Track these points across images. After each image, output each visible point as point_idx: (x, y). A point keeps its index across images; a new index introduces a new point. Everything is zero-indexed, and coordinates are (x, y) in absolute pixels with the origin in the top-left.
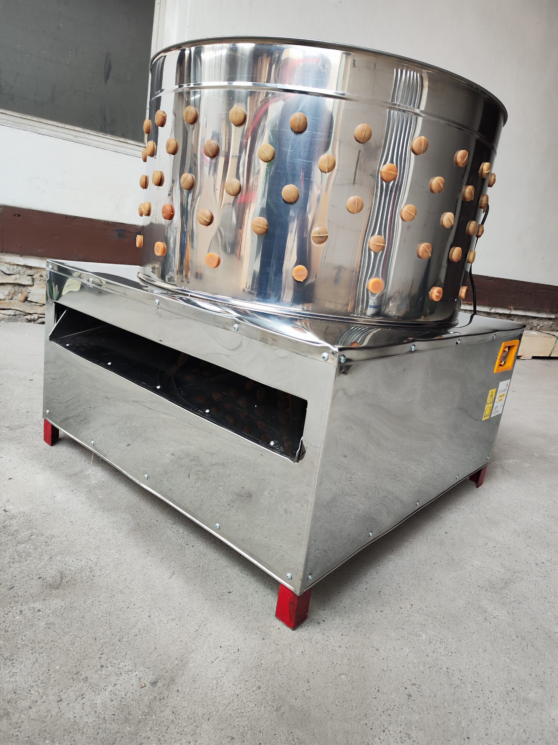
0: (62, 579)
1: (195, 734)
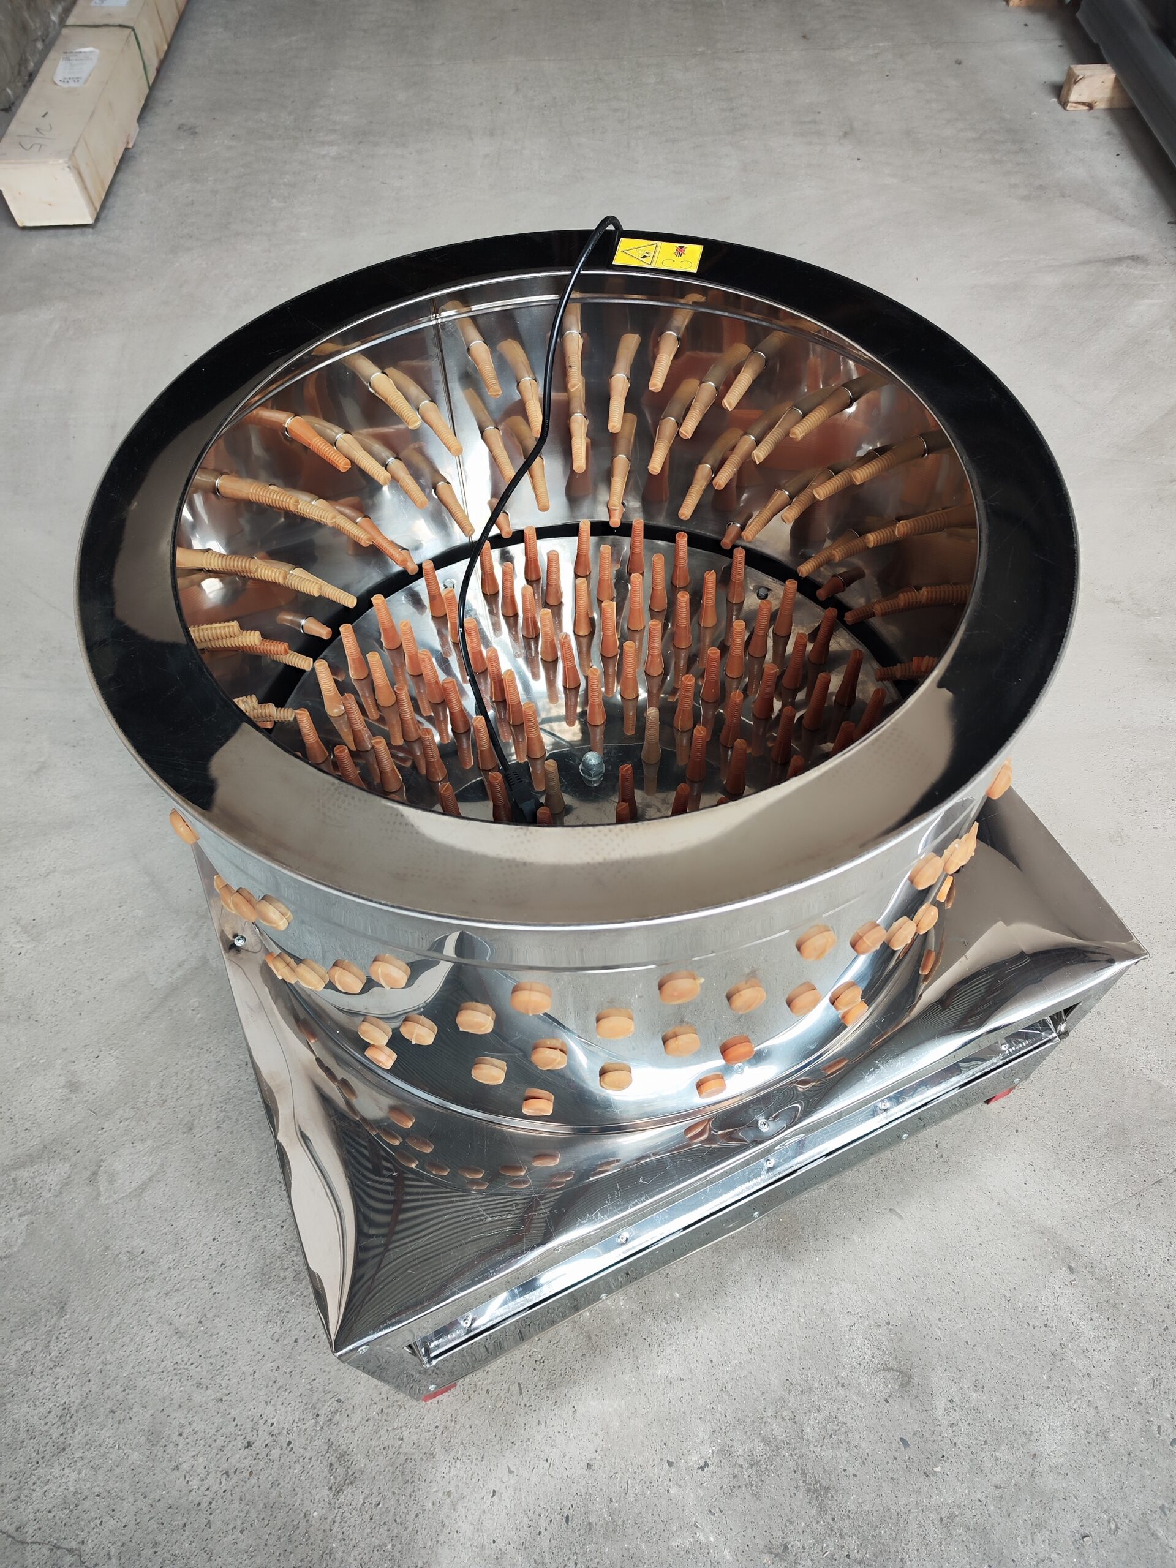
0: (892, 1369)
1: (1133, 1240)
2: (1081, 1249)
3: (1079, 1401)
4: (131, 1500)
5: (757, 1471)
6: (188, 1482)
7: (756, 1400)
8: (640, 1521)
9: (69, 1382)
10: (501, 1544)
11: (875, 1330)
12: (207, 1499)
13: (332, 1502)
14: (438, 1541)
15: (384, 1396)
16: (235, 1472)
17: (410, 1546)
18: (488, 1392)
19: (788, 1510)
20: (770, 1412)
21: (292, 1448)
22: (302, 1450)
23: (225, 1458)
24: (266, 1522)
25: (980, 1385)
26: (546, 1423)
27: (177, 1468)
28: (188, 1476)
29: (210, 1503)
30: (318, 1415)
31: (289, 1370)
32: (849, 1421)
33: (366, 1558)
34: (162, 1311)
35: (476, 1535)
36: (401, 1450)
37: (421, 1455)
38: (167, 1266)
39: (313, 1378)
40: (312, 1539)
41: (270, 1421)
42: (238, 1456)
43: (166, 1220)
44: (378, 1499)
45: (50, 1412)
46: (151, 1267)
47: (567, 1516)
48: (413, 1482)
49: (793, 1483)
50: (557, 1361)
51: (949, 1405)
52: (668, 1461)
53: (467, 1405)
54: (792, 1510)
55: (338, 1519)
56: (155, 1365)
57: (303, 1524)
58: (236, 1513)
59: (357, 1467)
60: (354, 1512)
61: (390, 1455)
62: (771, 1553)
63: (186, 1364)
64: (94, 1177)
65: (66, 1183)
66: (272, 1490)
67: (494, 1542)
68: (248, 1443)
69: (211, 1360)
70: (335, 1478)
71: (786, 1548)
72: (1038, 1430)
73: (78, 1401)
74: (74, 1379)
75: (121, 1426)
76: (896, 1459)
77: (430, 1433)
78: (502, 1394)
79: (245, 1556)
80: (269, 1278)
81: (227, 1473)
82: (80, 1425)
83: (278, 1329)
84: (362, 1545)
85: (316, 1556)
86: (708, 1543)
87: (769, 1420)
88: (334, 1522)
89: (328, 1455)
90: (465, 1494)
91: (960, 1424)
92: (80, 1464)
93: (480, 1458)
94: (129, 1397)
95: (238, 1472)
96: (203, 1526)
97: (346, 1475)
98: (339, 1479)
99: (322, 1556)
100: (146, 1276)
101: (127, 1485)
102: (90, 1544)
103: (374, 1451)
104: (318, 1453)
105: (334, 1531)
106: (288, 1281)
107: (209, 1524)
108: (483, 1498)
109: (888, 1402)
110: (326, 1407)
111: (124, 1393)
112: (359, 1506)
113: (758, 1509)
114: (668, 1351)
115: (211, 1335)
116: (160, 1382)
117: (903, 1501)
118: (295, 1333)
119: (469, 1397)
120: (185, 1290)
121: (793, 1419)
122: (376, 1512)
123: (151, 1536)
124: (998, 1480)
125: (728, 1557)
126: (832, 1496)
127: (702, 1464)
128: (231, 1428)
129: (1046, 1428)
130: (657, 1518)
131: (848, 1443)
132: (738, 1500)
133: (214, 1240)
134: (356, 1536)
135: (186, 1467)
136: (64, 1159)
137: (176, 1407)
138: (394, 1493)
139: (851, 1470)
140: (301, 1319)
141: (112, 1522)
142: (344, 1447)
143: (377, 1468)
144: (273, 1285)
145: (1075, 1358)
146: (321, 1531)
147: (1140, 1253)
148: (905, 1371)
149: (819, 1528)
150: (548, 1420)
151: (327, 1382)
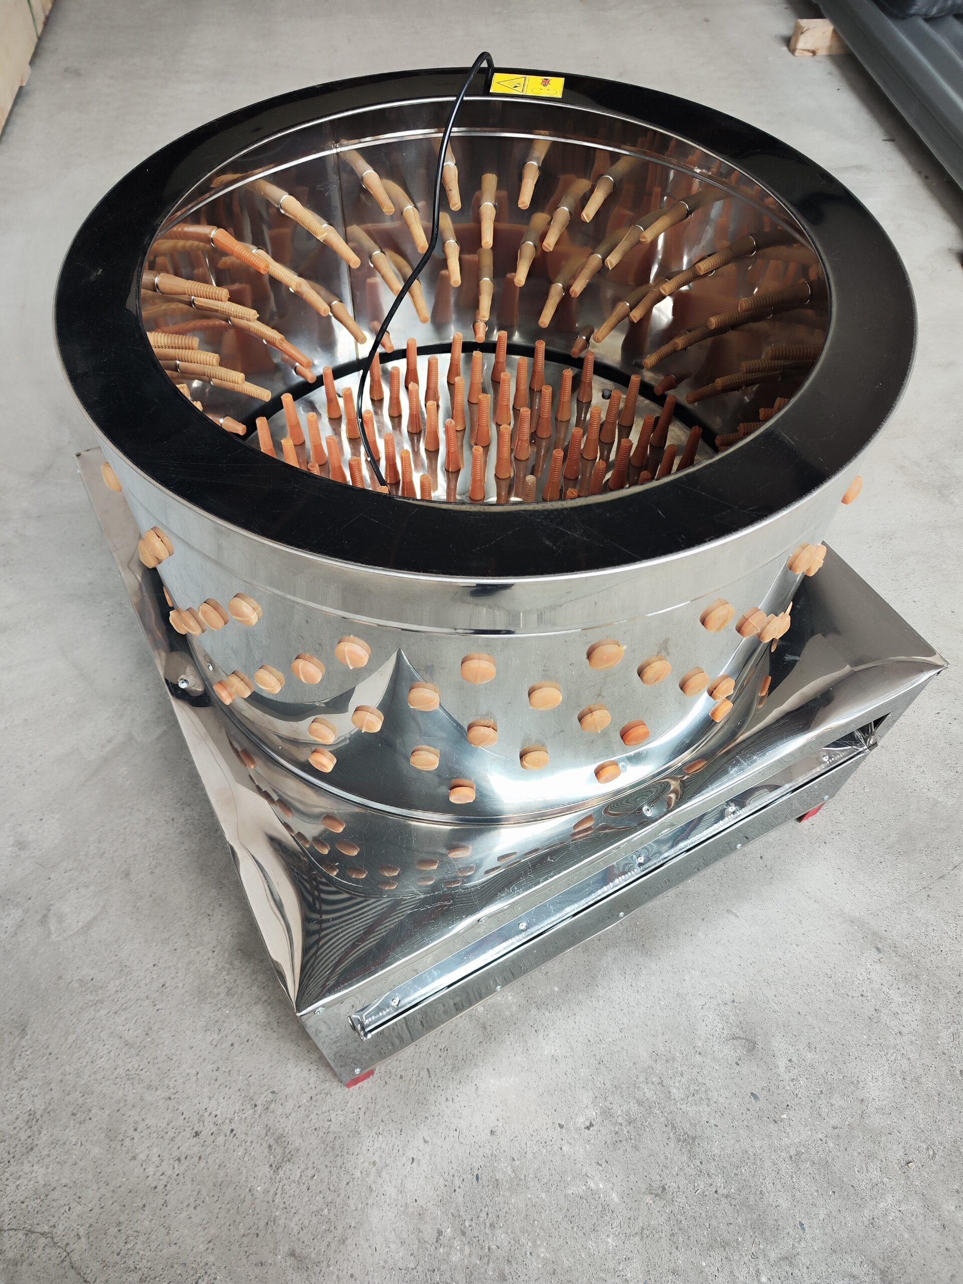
0: (739, 1037)
1: (926, 924)
2: (885, 933)
3: (895, 1055)
4: (95, 1187)
5: (634, 1127)
6: (144, 1169)
7: (629, 1069)
8: (539, 1175)
9: (32, 1092)
10: (421, 1202)
11: (723, 1008)
12: (163, 1183)
13: (273, 1177)
14: (367, 1204)
15: (312, 1085)
16: (186, 1158)
17: (344, 1210)
18: (401, 1077)
19: (663, 1157)
20: (642, 1079)
21: (235, 1135)
22: (243, 1136)
23: (176, 1147)
24: (216, 1198)
25: (813, 1047)
26: (453, 1099)
27: (134, 1158)
28: (144, 1164)
29: (166, 1186)
30: (256, 1106)
31: (228, 1070)
32: (707, 1081)
33: (306, 1223)
34: (113, 1027)
35: (400, 1196)
36: (329, 1130)
37: (348, 1133)
38: (114, 990)
39: (249, 1075)
40: (258, 1210)
41: (214, 1113)
42: (188, 1144)
43: (111, 952)
44: (313, 1172)
45: (17, 1118)
46: (100, 992)
47: (477, 1176)
48: (342, 1156)
49: (666, 1135)
50: (459, 1048)
51: (789, 1064)
52: (559, 1125)
53: (384, 1088)
54: (666, 1158)
55: (279, 1191)
56: (109, 1072)
57: (249, 1197)
58: (189, 1193)
59: (293, 1147)
60: (293, 1185)
61: (321, 1134)
62: (652, 1194)
63: (137, 1070)
64: (44, 920)
65: (20, 925)
66: (220, 1171)
67: (416, 1201)
68: (196, 1132)
69: (159, 1065)
70: (275, 1157)
71: (664, 1189)
72: (863, 1080)
73: (43, 1107)
74: (38, 1088)
75: (82, 1126)
76: (749, 1110)
77: (355, 1114)
78: (414, 1078)
79: (200, 1228)
80: (205, 994)
81: (179, 1159)
82: (45, 1127)
83: (215, 1036)
84: (301, 1211)
85: (262, 1224)
86: (599, 1190)
87: (641, 1085)
88: (276, 1194)
89: (267, 1138)
90: (388, 1162)
91: (799, 1079)
92: (47, 1160)
93: (399, 1132)
94: (88, 1101)
95: (188, 1158)
96: (160, 1206)
97: (284, 1154)
98: (278, 1158)
99: (267, 1223)
100: (97, 999)
101: (90, 1176)
102: (61, 1227)
103: (306, 1132)
104: (258, 1137)
105: (276, 1201)
106: (222, 996)
107: (165, 1204)
108: (404, 1165)
109: (738, 1064)
110: (262, 1098)
111: (83, 1098)
112: (296, 1179)
113: (638, 1158)
114: (552, 1034)
115: (157, 1045)
116: (114, 1086)
117: (758, 1144)
118: (231, 1039)
119: (386, 1083)
120: (132, 1008)
121: (661, 1083)
122: (312, 1183)
123: (115, 1217)
124: (834, 1121)
125: (616, 1200)
126: (699, 1144)
127: (588, 1124)
128: (180, 1121)
129: (870, 1078)
130: (554, 1172)
131: (709, 1099)
132: (621, 1152)
133: (154, 965)
134: (295, 1204)
135: (142, 1156)
136: (17, 905)
137: (131, 1106)
138: (326, 1166)
139: (712, 1122)
140: (235, 1027)
141: (79, 1208)
142: (280, 1131)
143: (310, 1146)
144: (209, 1000)
145: (888, 1020)
146: (265, 1203)
147: (933, 934)
148: (750, 1038)
149: (691, 1171)
150: (455, 1097)
151: (262, 1077)
